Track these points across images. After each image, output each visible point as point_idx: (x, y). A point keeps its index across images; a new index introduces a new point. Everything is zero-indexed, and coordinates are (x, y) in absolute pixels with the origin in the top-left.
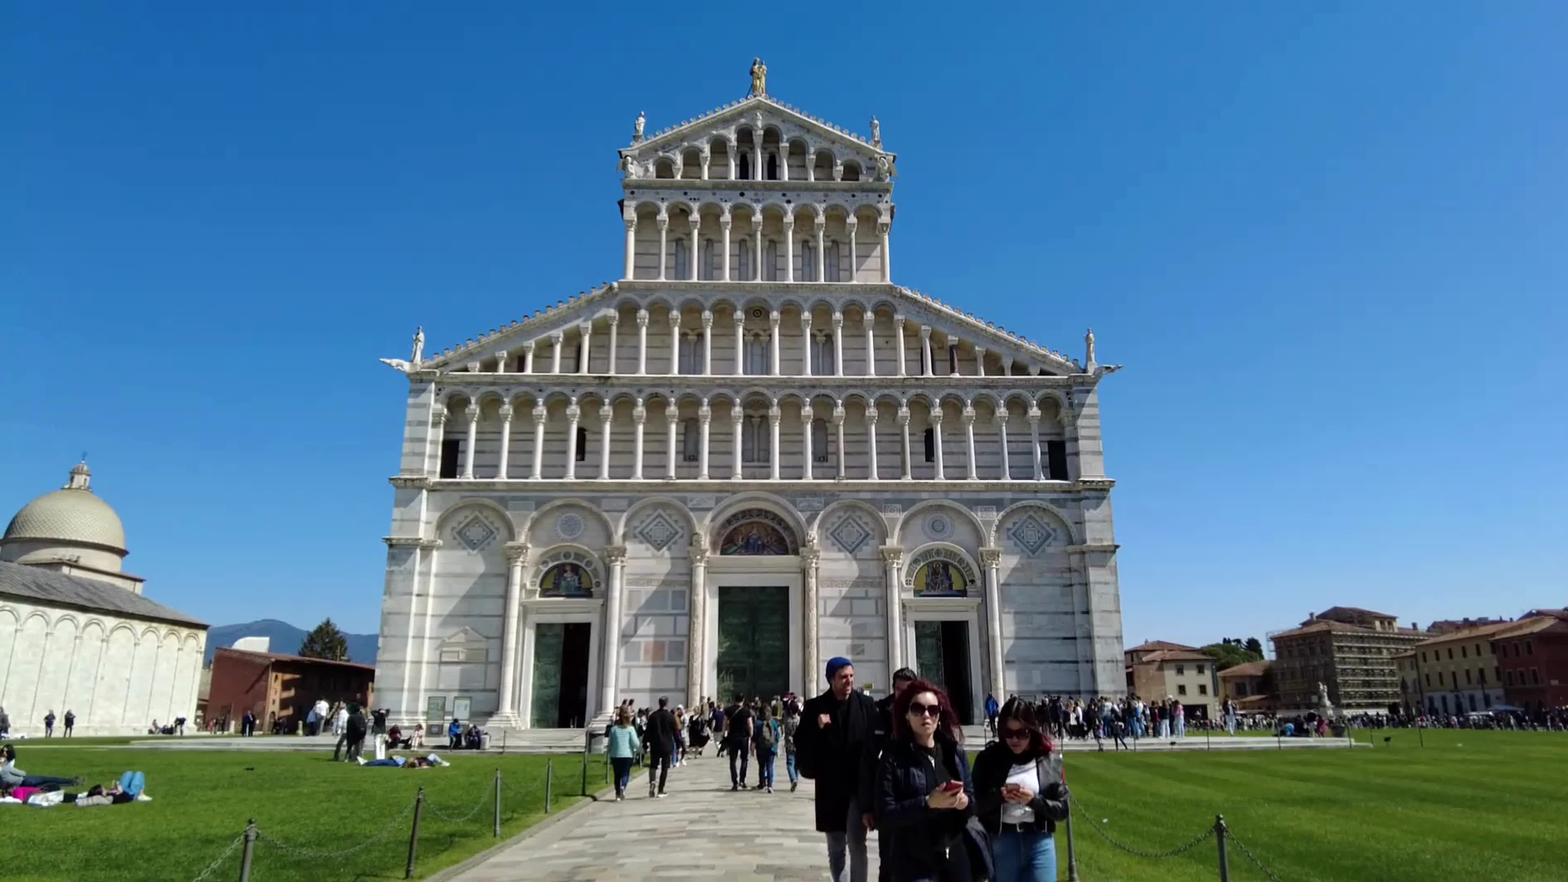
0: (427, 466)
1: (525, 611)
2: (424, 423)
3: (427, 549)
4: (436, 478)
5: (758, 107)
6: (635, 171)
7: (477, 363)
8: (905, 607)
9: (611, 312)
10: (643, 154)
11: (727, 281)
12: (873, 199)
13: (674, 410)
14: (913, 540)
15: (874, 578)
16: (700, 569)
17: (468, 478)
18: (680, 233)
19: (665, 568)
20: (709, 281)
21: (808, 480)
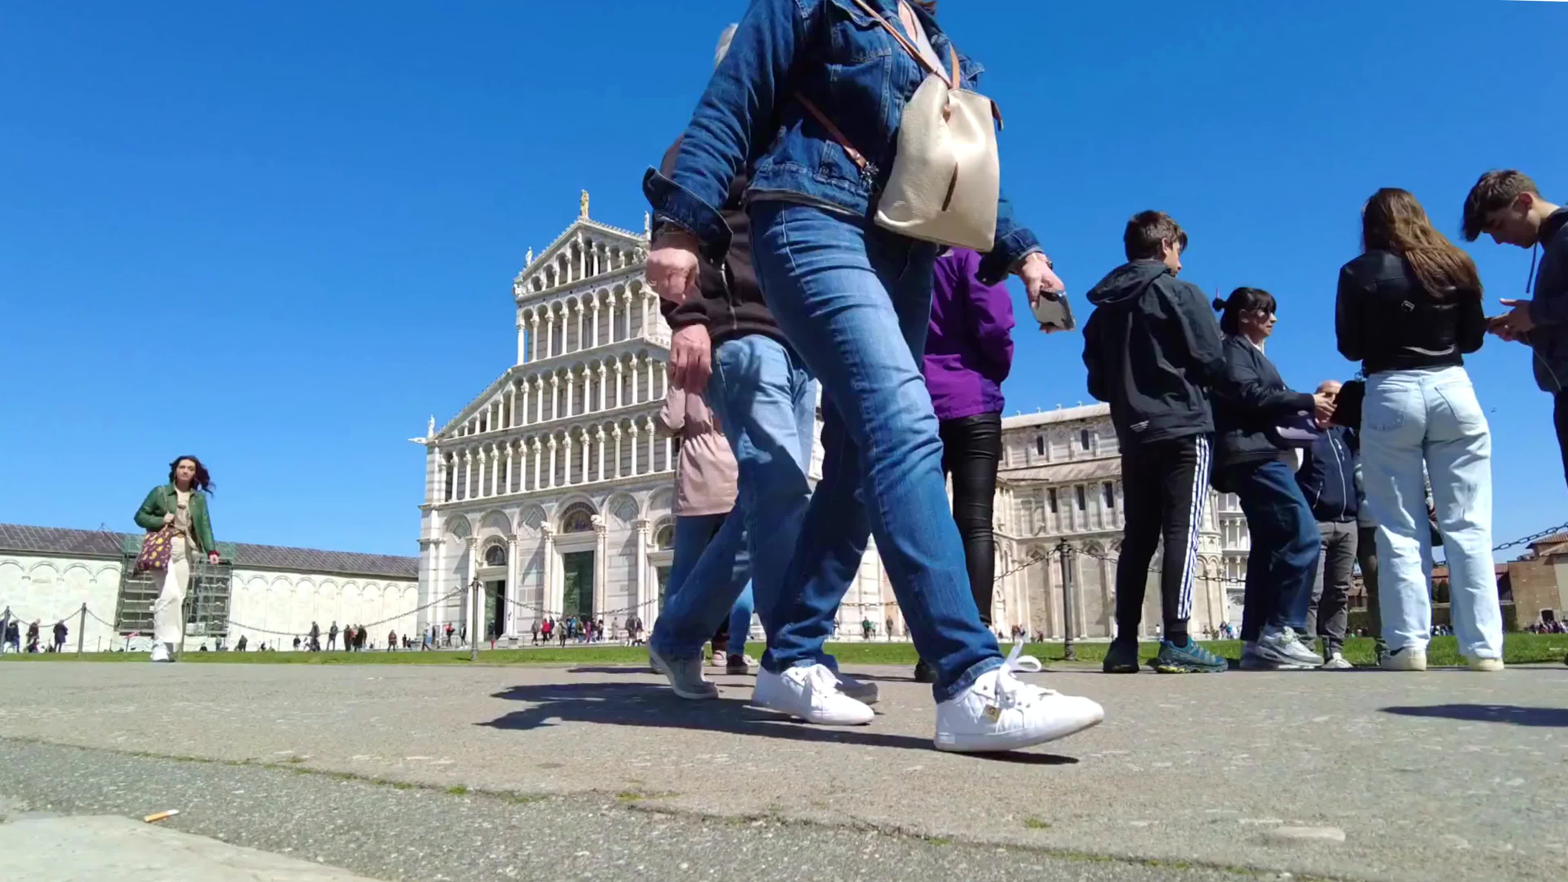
0: (437, 496)
1: (478, 575)
3: (437, 543)
4: (443, 502)
5: (581, 229)
6: (521, 292)
7: (456, 432)
8: (650, 558)
9: (511, 387)
10: (525, 279)
11: (564, 354)
12: (637, 277)
13: (538, 445)
14: (654, 513)
15: (632, 543)
16: (549, 545)
17: (454, 500)
18: (544, 326)
19: (536, 545)
20: (556, 356)
21: (601, 481)
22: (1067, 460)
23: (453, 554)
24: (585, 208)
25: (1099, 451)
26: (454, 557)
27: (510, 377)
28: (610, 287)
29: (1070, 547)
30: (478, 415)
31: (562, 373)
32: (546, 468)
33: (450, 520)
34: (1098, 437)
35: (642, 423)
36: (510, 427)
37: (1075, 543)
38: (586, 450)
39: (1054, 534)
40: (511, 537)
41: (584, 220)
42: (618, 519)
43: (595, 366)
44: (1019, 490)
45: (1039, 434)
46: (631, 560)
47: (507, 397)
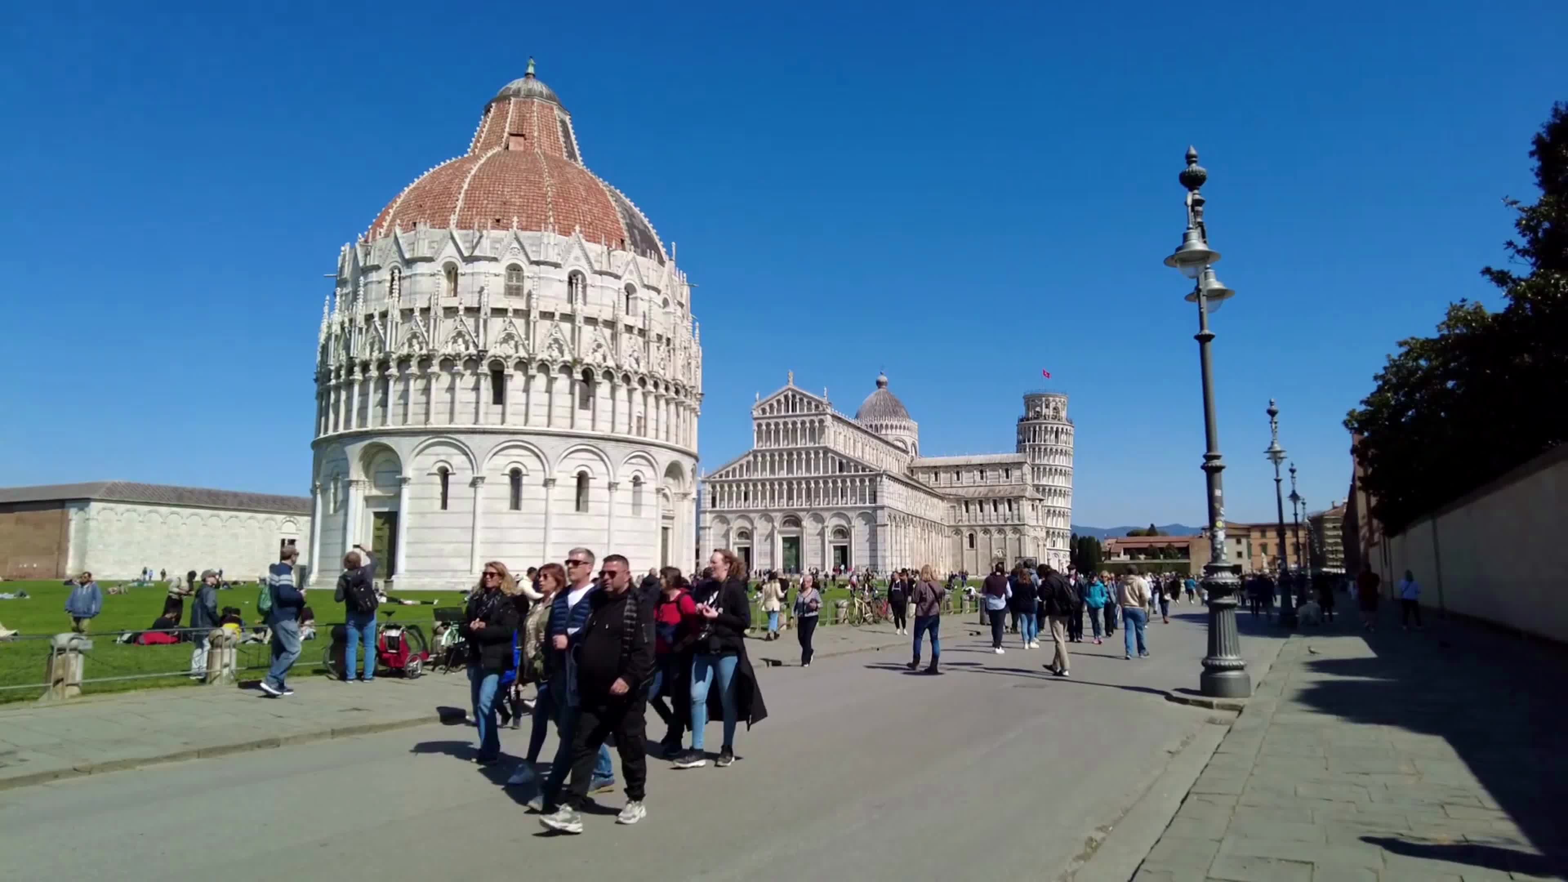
0: (707, 505)
3: (709, 528)
4: (710, 509)
5: (789, 389)
6: (755, 414)
7: (717, 476)
8: (830, 542)
9: (751, 458)
10: (758, 407)
11: (781, 447)
12: (822, 417)
13: (768, 487)
14: (832, 523)
15: (822, 534)
16: (776, 532)
17: (718, 508)
18: (769, 432)
19: (767, 532)
20: (776, 447)
21: (804, 506)
22: (972, 484)
23: (717, 533)
24: (791, 379)
25: (988, 481)
26: (719, 535)
27: (750, 453)
28: (807, 419)
29: (975, 531)
30: (730, 469)
31: (781, 455)
32: (772, 498)
33: (715, 518)
34: (988, 473)
35: (826, 483)
36: (752, 477)
37: (978, 529)
38: (795, 492)
39: (967, 523)
40: (754, 528)
41: (791, 385)
42: (814, 523)
43: (799, 455)
44: (949, 500)
45: (957, 469)
46: (820, 542)
47: (748, 462)
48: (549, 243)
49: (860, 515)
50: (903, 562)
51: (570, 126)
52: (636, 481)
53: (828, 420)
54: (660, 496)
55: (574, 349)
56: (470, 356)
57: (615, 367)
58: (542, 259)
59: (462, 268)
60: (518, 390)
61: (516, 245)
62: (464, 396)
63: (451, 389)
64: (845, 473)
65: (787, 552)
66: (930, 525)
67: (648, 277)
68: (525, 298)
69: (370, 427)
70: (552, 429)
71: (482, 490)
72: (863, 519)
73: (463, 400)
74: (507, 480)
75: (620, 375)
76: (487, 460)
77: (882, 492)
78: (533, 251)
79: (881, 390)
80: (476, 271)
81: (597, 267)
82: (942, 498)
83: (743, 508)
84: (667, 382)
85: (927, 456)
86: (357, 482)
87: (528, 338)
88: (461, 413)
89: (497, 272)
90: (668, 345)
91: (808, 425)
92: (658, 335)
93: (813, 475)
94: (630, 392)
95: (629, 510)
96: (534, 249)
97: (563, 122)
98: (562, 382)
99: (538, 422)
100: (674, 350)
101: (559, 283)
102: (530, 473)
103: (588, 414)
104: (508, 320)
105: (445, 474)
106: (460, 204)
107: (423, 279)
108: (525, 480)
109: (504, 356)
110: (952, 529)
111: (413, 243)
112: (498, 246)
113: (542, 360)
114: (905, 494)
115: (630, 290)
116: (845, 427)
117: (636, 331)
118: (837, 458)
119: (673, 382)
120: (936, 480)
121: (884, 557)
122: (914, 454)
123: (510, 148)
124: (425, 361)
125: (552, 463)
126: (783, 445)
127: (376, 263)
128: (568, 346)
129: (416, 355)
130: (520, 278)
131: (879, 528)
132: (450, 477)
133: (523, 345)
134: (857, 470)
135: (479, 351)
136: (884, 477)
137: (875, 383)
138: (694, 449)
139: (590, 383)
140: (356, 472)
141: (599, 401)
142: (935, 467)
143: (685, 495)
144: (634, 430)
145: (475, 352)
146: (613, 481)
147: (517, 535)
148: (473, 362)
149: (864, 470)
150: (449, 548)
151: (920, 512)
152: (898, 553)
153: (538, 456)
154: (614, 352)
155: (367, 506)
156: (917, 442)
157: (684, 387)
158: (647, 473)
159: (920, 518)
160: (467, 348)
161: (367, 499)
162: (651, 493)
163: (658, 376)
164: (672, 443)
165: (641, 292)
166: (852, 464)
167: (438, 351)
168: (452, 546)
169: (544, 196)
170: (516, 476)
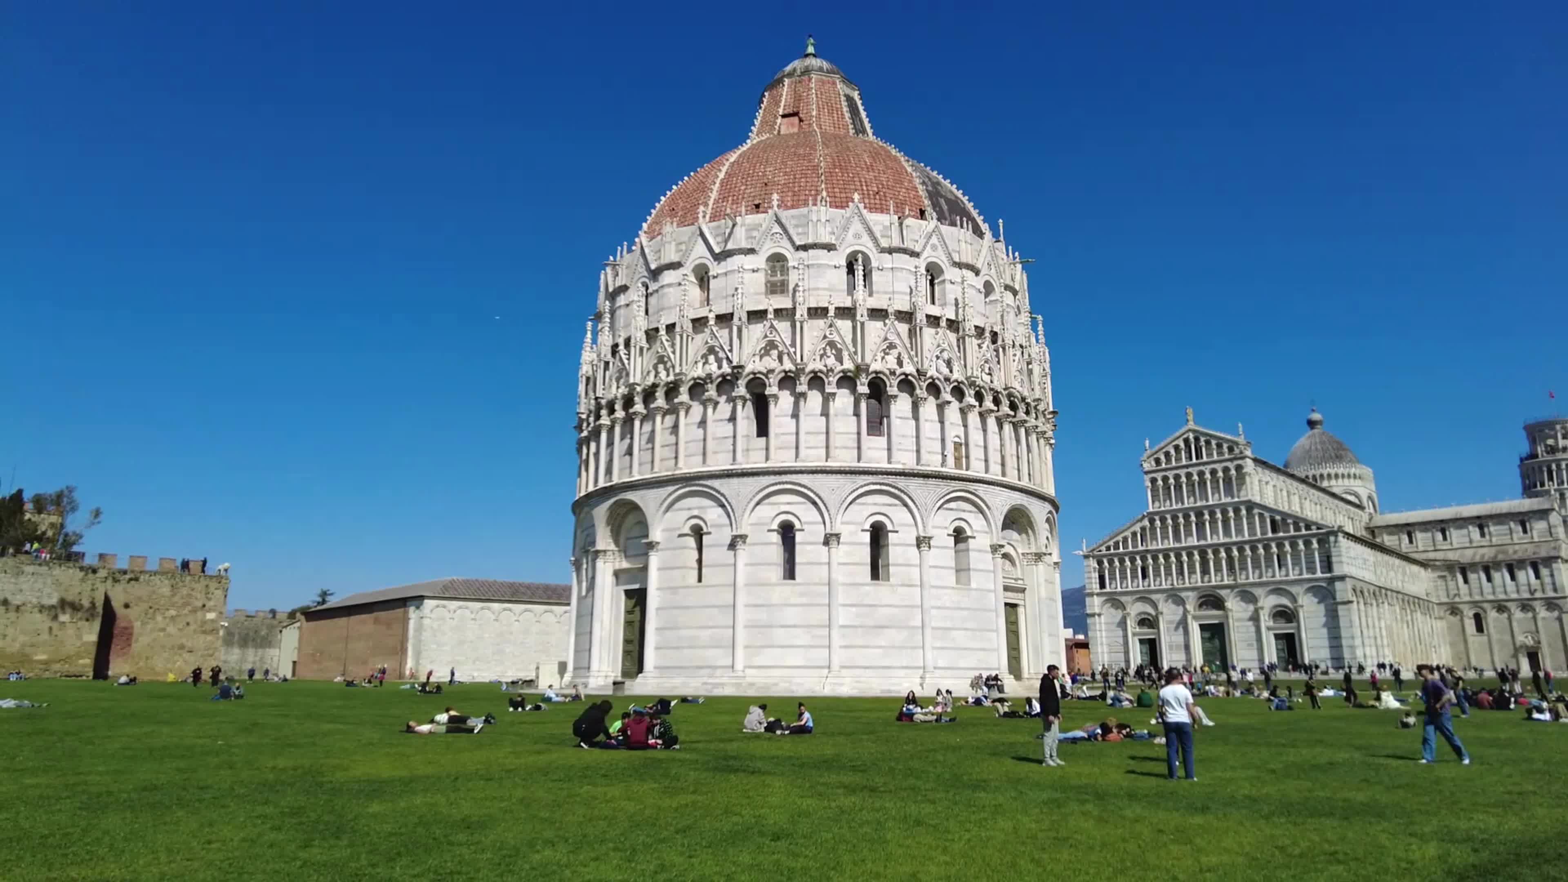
0: (1094, 586)
1: (1134, 634)
2: (1090, 572)
3: (1099, 615)
4: (1098, 591)
5: (1190, 430)
6: (1147, 466)
7: (1103, 548)
8: (1269, 629)
9: (1146, 523)
10: (1148, 458)
11: (1186, 505)
12: (1239, 462)
13: (1173, 559)
14: (1268, 602)
15: (1255, 618)
16: (1189, 618)
17: (1108, 589)
18: (1167, 487)
19: (1178, 618)
20: (1180, 506)
21: (1226, 582)
22: (1468, 545)
23: (1110, 621)
24: (1191, 417)
25: (1494, 539)
26: (1113, 623)
27: (1144, 517)
28: (1219, 467)
29: (1482, 608)
30: (1120, 538)
31: (1187, 517)
32: (1181, 572)
33: (1107, 601)
34: (1492, 529)
35: (1254, 549)
36: (1150, 548)
37: (1485, 605)
38: (1212, 564)
39: (1468, 599)
40: (1159, 613)
41: (1191, 425)
42: (1243, 604)
43: (1212, 514)
44: (1435, 568)
45: (1442, 526)
46: (1253, 629)
47: (1143, 529)
48: (819, 220)
49: (1309, 590)
50: (1381, 653)
51: (859, 103)
52: (959, 536)
53: (1249, 466)
54: (998, 555)
55: (856, 353)
56: (723, 376)
57: (915, 374)
58: (810, 241)
59: (715, 269)
60: (786, 416)
61: (777, 229)
62: (719, 428)
63: (703, 423)
64: (1281, 534)
65: (1208, 644)
66: (1412, 602)
67: (959, 252)
68: (790, 295)
69: (616, 480)
70: (832, 464)
71: (743, 552)
72: (1315, 596)
73: (719, 435)
74: (776, 538)
75: (924, 385)
76: (748, 512)
77: (1340, 556)
78: (798, 234)
79: (1316, 431)
80: (729, 269)
81: (884, 243)
82: (1424, 564)
83: (1141, 588)
84: (997, 392)
85: (1391, 512)
86: (605, 551)
87: (793, 345)
88: (715, 453)
89: (755, 267)
90: (994, 342)
91: (1220, 474)
92: (976, 327)
93: (1234, 539)
94: (941, 408)
95: (950, 578)
96: (800, 230)
97: (849, 99)
98: (843, 400)
99: (813, 457)
100: (1004, 349)
101: (834, 270)
102: (805, 527)
103: (882, 441)
104: (768, 324)
105: (698, 533)
106: (714, 195)
107: (671, 290)
108: (799, 537)
109: (765, 371)
110: (1445, 607)
111: (660, 251)
112: (755, 233)
113: (813, 372)
114: (1372, 559)
115: (933, 273)
116: (1274, 475)
117: (943, 323)
118: (1267, 515)
119: (1005, 393)
120: (1411, 542)
121: (1352, 647)
122: (1372, 510)
123: (782, 133)
124: (672, 390)
125: (832, 511)
126: (1188, 503)
127: (623, 283)
128: (848, 349)
129: (662, 383)
130: (785, 270)
131: (1340, 607)
132: (704, 537)
133: (789, 354)
134: (1297, 528)
135: (734, 368)
136: (1340, 535)
137: (1305, 422)
138: (1050, 490)
139: (883, 399)
140: (604, 540)
141: (895, 422)
142: (1408, 525)
143: (1039, 556)
144: (951, 460)
145: (729, 371)
146: (922, 534)
147: (791, 615)
148: (726, 384)
149: (1308, 527)
150: (705, 634)
151: (1396, 584)
152: (1373, 641)
153: (814, 503)
154: (913, 353)
155: (617, 584)
156: (1375, 496)
157: (1023, 399)
158: (975, 523)
159: (1398, 592)
160: (720, 367)
161: (617, 574)
162: (986, 552)
163: (982, 384)
164: (1011, 478)
165: (951, 273)
166: (1290, 521)
167: (686, 375)
168: (709, 632)
169: (816, 168)
170: (787, 532)
